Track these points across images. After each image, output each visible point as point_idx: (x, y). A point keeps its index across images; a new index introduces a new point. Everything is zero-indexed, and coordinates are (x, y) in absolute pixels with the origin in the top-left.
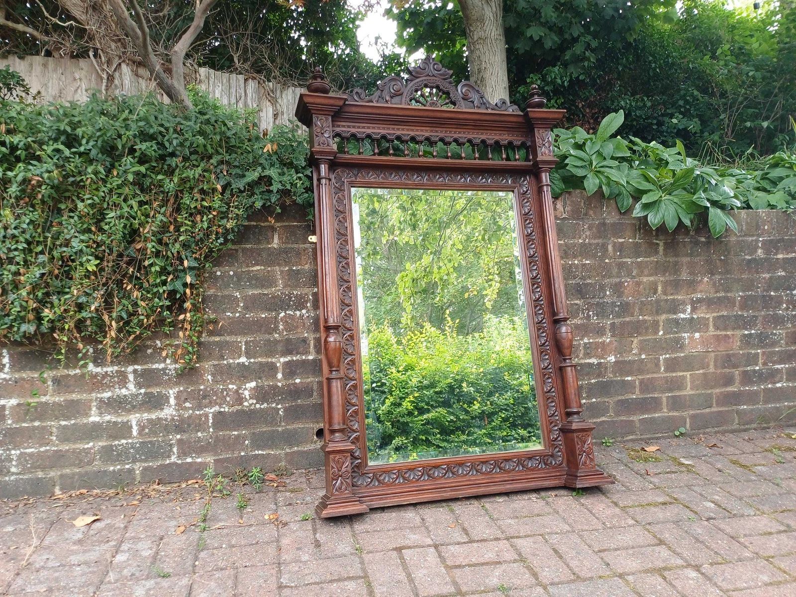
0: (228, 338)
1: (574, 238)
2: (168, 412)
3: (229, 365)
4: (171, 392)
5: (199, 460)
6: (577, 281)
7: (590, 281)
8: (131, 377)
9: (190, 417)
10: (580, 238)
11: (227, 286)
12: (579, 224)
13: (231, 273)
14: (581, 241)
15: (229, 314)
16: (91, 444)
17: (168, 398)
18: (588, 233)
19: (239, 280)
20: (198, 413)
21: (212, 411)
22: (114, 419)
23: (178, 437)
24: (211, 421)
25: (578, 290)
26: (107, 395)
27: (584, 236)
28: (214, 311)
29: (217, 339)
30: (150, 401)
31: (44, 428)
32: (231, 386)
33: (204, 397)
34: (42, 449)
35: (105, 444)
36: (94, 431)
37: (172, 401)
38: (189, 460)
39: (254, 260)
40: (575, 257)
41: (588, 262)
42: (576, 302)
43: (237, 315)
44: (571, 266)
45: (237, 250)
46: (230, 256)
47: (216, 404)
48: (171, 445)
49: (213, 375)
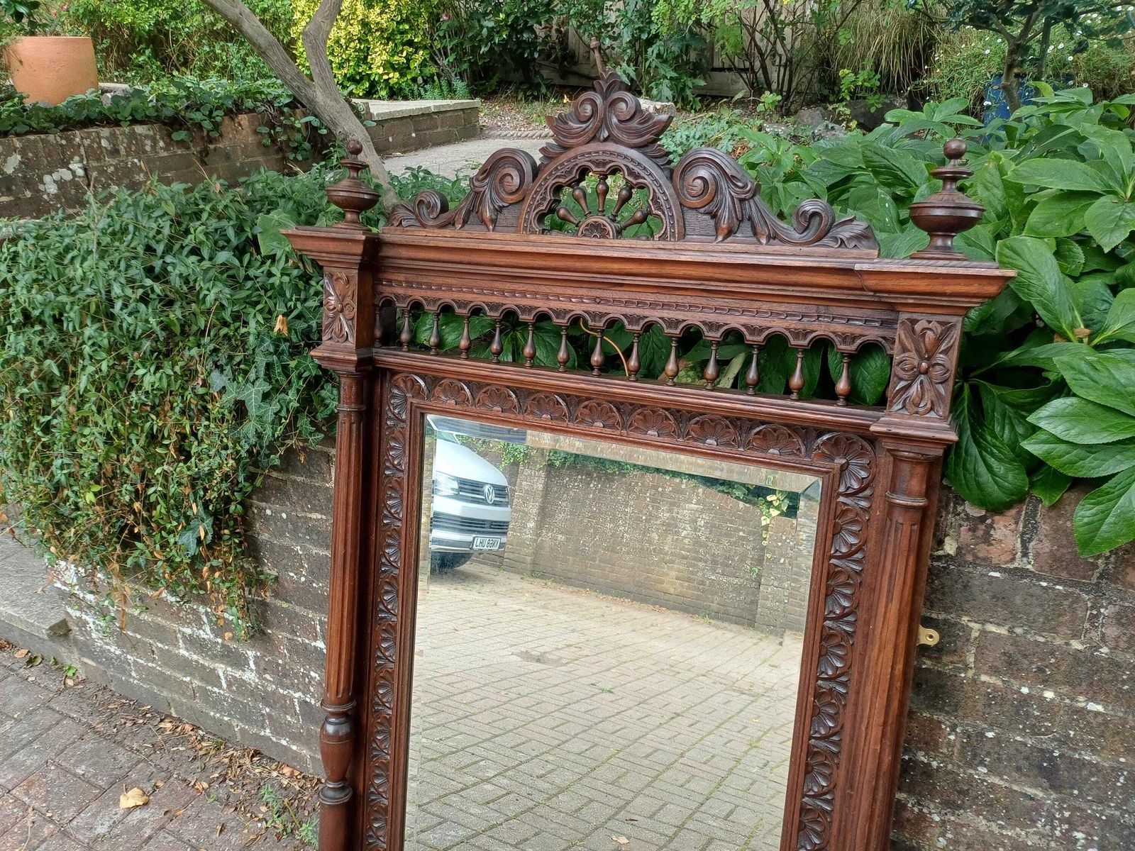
0: (297, 609)
1: (1053, 630)
2: (250, 676)
3: (305, 646)
4: (249, 653)
5: (294, 748)
6: (1046, 741)
7: (1095, 759)
8: (204, 618)
9: (274, 693)
10: (1075, 636)
11: (282, 535)
12: (1078, 599)
13: (284, 516)
14: (1076, 645)
15: (292, 574)
16: (188, 679)
17: (247, 659)
18: (1112, 631)
19: (296, 530)
20: (281, 691)
21: (297, 695)
22: (201, 662)
23: (268, 710)
24: (298, 709)
25: (1040, 767)
26: (188, 631)
27: (1095, 635)
28: (275, 566)
29: (285, 605)
30: (228, 656)
31: (145, 643)
32: (313, 674)
33: (285, 675)
34: (150, 664)
35: (200, 684)
36: (185, 666)
37: (253, 666)
38: (284, 742)
39: (310, 502)
40: (1046, 682)
41: (1093, 707)
42: (1030, 791)
43: (303, 579)
44: (1025, 700)
45: (285, 482)
46: (278, 489)
47: (300, 690)
48: (263, 715)
49: (289, 651)
